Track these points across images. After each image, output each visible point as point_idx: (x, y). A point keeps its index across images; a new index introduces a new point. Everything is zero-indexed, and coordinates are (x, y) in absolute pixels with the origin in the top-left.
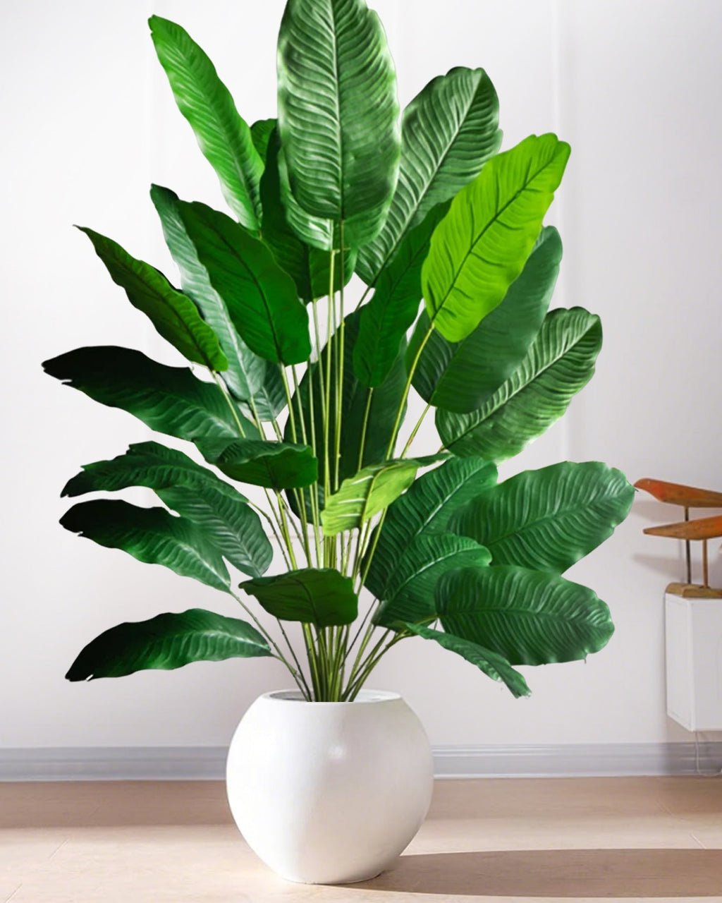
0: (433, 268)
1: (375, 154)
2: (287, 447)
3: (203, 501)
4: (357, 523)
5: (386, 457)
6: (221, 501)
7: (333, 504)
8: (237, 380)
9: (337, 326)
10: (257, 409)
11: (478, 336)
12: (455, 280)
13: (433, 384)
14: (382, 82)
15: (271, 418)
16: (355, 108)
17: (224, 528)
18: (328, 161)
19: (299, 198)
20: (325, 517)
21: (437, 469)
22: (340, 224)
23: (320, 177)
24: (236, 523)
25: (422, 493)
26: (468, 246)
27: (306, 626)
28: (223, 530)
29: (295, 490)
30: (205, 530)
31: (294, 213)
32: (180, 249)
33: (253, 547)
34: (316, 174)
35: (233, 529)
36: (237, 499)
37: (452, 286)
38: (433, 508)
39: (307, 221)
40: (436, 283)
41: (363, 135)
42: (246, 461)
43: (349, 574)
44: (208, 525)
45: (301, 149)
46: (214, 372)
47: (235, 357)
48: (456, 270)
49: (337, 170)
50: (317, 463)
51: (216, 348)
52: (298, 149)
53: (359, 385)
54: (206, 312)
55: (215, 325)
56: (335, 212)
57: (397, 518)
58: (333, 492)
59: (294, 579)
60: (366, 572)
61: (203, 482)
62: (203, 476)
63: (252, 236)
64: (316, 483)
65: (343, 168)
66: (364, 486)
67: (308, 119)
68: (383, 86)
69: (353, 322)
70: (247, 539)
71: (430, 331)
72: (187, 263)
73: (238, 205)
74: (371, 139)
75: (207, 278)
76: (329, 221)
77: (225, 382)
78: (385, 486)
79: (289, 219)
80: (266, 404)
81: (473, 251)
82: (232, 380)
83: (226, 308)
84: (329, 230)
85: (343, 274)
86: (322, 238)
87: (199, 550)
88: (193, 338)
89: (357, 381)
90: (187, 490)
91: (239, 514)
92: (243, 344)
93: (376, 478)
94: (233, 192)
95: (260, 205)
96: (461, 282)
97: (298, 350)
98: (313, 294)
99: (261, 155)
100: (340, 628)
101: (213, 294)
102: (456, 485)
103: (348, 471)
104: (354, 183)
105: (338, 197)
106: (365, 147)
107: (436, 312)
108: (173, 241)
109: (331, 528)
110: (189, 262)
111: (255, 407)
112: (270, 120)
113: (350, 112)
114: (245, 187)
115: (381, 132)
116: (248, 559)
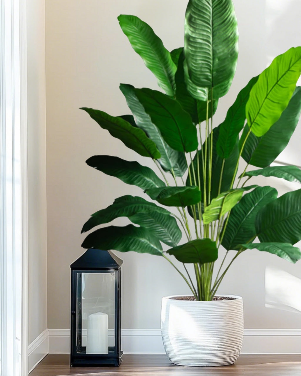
0: (251, 105)
1: (227, 58)
2: (188, 188)
3: (150, 217)
4: (218, 217)
5: (230, 188)
6: (158, 216)
7: (208, 210)
8: (165, 161)
9: (210, 133)
10: (174, 173)
11: (269, 133)
12: (260, 110)
13: (250, 155)
14: (231, 26)
15: (180, 176)
16: (219, 39)
17: (160, 227)
18: (207, 63)
19: (193, 79)
20: (204, 216)
21: (252, 192)
22: (211, 89)
23: (203, 70)
24: (165, 225)
25: (245, 203)
26: (265, 95)
27: (196, 264)
28: (160, 229)
29: (191, 206)
30: (152, 230)
31: (191, 86)
32: (136, 109)
33: (173, 234)
34: (201, 69)
35: (164, 227)
36: (165, 213)
37: (258, 113)
38: (250, 209)
39: (196, 89)
40: (252, 112)
41: (222, 50)
42: (170, 196)
43: (215, 240)
44: (153, 228)
45: (194, 59)
46: (154, 160)
47: (164, 152)
48: (260, 106)
49: (210, 66)
50: (201, 193)
51: (155, 149)
52: (193, 59)
53: (219, 158)
54: (150, 134)
55: (153, 139)
56: (209, 84)
57: (235, 214)
58: (208, 205)
59: (191, 245)
60: (222, 238)
61: (150, 209)
62: (151, 206)
63: (171, 99)
64: (200, 202)
65: (213, 65)
66: (221, 201)
67: (198, 46)
68: (232, 28)
69: (216, 131)
70: (170, 231)
71: (249, 133)
72: (140, 115)
73: (164, 86)
74: (226, 51)
75: (150, 119)
76: (206, 88)
77: (160, 163)
78: (230, 201)
79: (188, 89)
80: (178, 170)
81: (268, 97)
82: (163, 162)
83: (159, 131)
84: (206, 92)
85: (212, 111)
86: (203, 96)
87: (149, 240)
88: (144, 146)
89: (218, 156)
90: (143, 214)
91: (167, 220)
92: (168, 146)
93: (226, 197)
94: (162, 81)
95: (175, 85)
96: (262, 111)
97: (193, 145)
98: (199, 120)
99: (175, 63)
100: (210, 263)
101: (153, 126)
102: (260, 198)
103: (214, 195)
104: (218, 71)
105: (211, 78)
106: (223, 55)
107: (252, 124)
108: (132, 106)
109: (207, 220)
110: (141, 114)
111: (173, 172)
112: (180, 48)
113: (217, 41)
114: (168, 78)
115: (230, 48)
116: (170, 239)
